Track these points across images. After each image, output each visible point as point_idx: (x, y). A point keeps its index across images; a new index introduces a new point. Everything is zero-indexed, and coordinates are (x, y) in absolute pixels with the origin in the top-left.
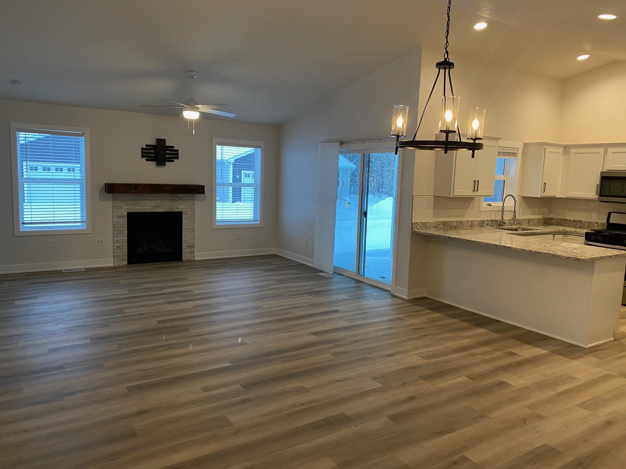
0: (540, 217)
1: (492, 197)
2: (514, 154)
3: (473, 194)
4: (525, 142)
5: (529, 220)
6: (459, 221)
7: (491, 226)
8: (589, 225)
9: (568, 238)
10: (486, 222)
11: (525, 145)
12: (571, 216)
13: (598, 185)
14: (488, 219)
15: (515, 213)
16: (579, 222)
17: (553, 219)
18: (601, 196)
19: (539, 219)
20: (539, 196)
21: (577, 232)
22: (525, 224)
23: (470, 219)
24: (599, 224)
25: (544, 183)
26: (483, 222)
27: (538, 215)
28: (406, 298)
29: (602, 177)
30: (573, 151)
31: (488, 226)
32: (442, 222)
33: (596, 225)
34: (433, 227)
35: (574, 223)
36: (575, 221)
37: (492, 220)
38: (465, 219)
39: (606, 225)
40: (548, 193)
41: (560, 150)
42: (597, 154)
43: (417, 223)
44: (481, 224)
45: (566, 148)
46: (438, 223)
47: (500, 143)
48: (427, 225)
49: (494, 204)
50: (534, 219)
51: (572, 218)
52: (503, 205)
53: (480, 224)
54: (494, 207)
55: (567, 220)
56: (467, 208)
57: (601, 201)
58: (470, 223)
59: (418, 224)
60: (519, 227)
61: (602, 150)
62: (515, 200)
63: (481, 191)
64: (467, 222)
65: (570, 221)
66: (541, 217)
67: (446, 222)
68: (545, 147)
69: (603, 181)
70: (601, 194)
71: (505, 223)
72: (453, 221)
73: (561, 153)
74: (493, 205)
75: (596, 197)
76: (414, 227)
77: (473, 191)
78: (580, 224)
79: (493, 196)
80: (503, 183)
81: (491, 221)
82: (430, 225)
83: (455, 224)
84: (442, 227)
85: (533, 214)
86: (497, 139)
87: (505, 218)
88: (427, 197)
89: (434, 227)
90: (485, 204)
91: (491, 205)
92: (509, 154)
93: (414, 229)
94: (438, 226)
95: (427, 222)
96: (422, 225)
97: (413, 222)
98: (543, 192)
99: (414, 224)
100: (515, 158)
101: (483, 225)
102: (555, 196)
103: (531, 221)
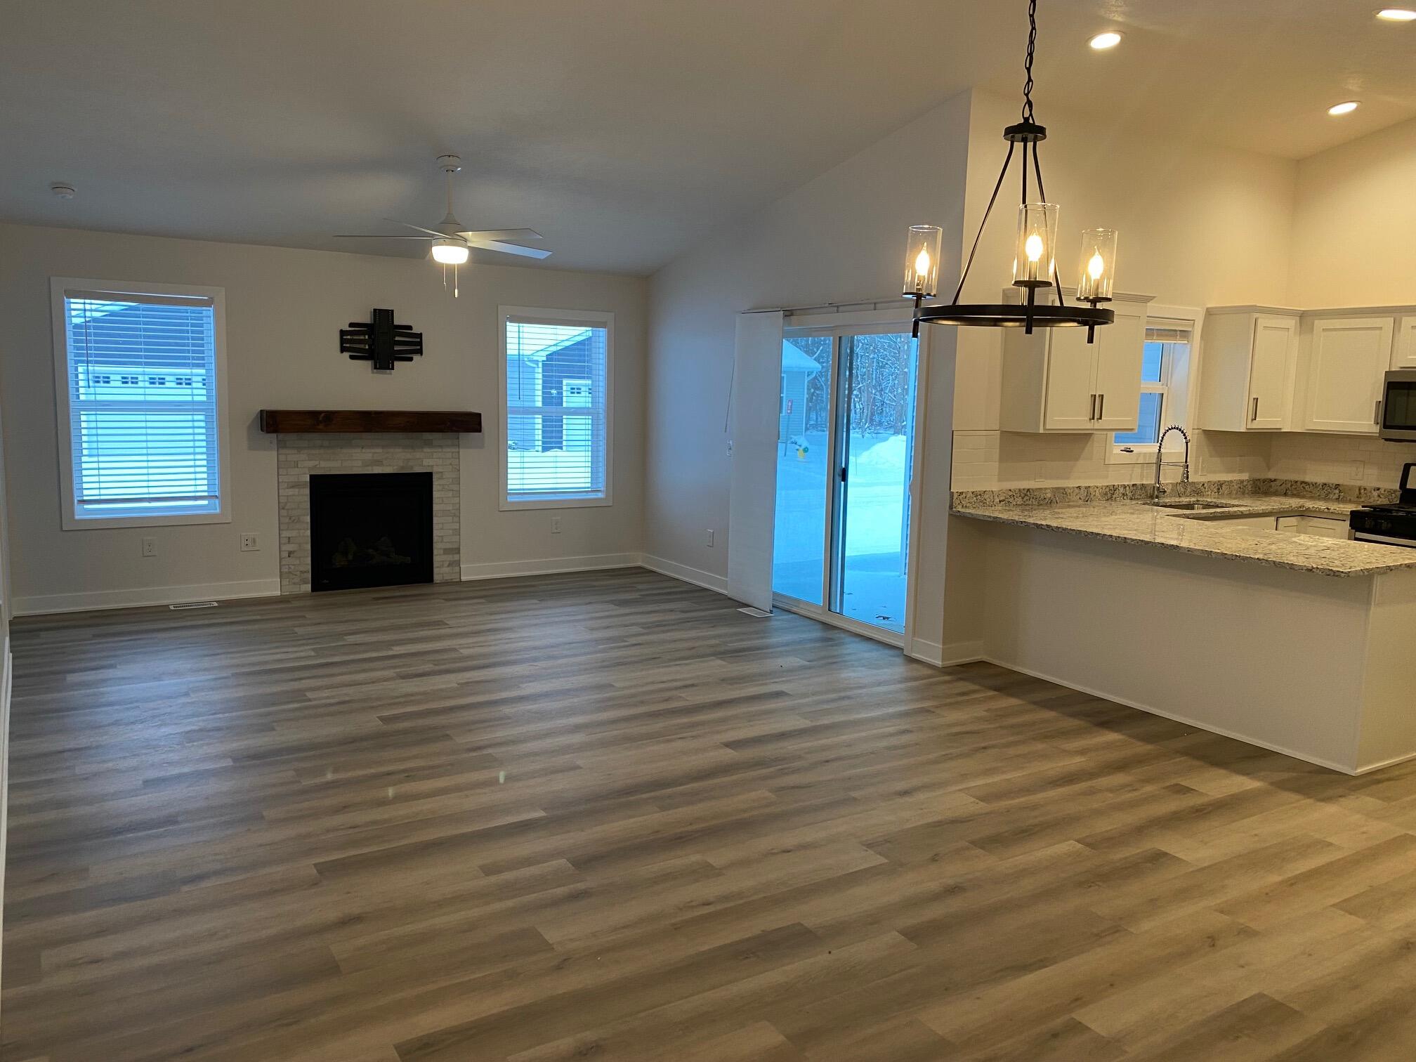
0: (1245, 476)
1: (1133, 432)
2: (1185, 334)
3: (1089, 425)
4: (1209, 306)
5: (1220, 485)
6: (1058, 489)
7: (1131, 499)
8: (1360, 493)
9: (1311, 524)
10: (1122, 490)
11: (1210, 313)
12: (1317, 474)
13: (1380, 402)
14: (1126, 484)
15: (1187, 468)
16: (1336, 489)
17: (1275, 480)
18: (1386, 426)
19: (1242, 482)
20: (1243, 430)
21: (1331, 511)
22: (1209, 493)
23: (1084, 483)
24: (1382, 491)
25: (1254, 399)
26: (1114, 489)
27: (1241, 471)
28: (939, 663)
29: (1389, 383)
30: (1319, 324)
31: (1125, 498)
32: (1020, 490)
33: (1375, 494)
34: (1000, 502)
35: (1323, 489)
36: (1326, 484)
37: (1133, 485)
38: (1071, 483)
39: (1399, 494)
40: (1265, 422)
41: (1291, 323)
42: (1378, 332)
43: (962, 493)
44: (1109, 495)
45: (1305, 319)
46: (1011, 493)
47: (1152, 308)
48: (986, 496)
49: (1138, 448)
50: (1231, 481)
51: (1320, 479)
52: (1160, 450)
53: (1106, 494)
54: (1139, 454)
55: (1305, 483)
56: (1077, 460)
57: (1386, 440)
58: (1083, 493)
59: (964, 495)
60: (1198, 501)
61: (1388, 322)
62: (1186, 438)
63: (1109, 420)
64: (1077, 491)
65: (1315, 485)
66: (1247, 478)
67: (1028, 490)
68: (1256, 315)
69: (1390, 391)
70: (1388, 424)
71: (1165, 492)
72: (1046, 489)
73: (1292, 329)
74: (1136, 451)
75: (1376, 429)
76: (956, 502)
77: (1090, 419)
78: (1337, 491)
79: (1136, 431)
80: (1158, 399)
81: (1131, 488)
82: (992, 498)
83: (1049, 495)
84: (1019, 501)
85: (1228, 471)
86: (1146, 299)
87: (1165, 479)
88: (984, 433)
89: (1002, 503)
90: (1117, 449)
91: (1132, 451)
92: (1172, 334)
93: (955, 507)
94: (1011, 500)
95: (984, 490)
96: (975, 498)
97: (953, 492)
98: (1252, 420)
99: (955, 496)
100: (1186, 342)
101: (1114, 496)
102: (1280, 429)
103: (1223, 486)
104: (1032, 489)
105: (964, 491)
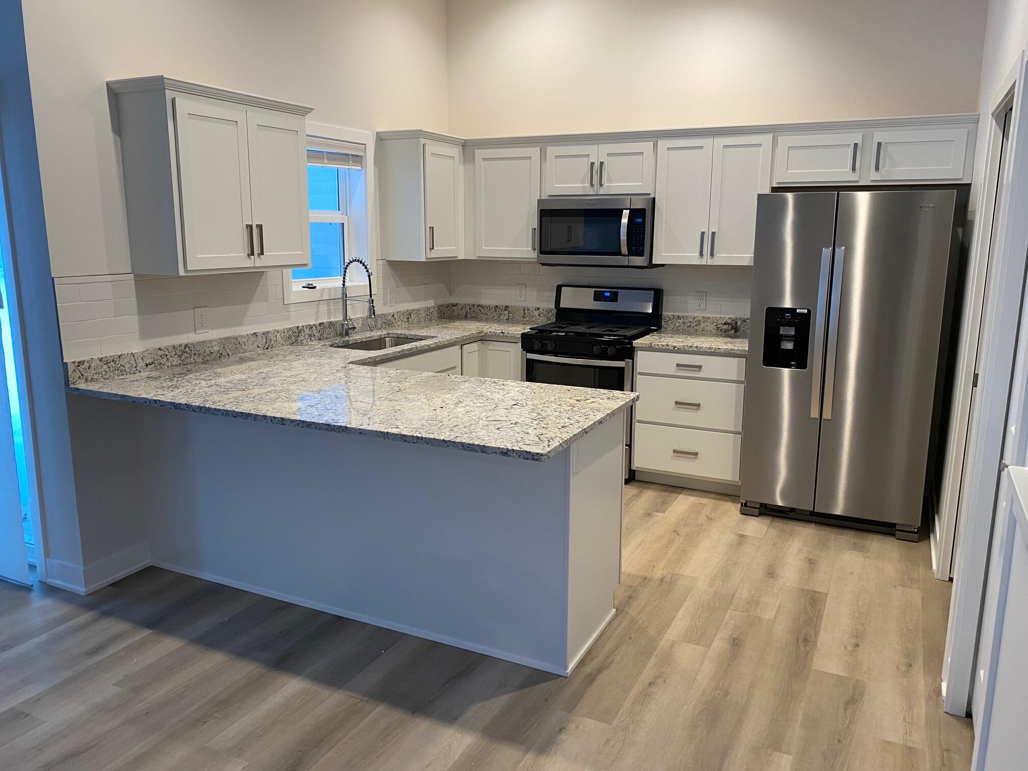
0: (431, 303)
1: (307, 268)
2: (358, 159)
3: (248, 263)
4: (378, 130)
5: (409, 314)
7: (320, 339)
8: (524, 313)
9: (490, 347)
10: (307, 331)
11: (381, 139)
12: (491, 297)
13: (535, 229)
14: (312, 323)
15: (373, 303)
16: (505, 310)
17: (456, 305)
18: (542, 252)
19: (428, 309)
20: (424, 260)
21: (505, 335)
22: (400, 323)
24: (541, 310)
25: (430, 228)
26: (299, 330)
27: (427, 299)
29: (541, 210)
30: (480, 153)
31: (313, 339)
33: (536, 313)
34: (147, 365)
35: (496, 311)
36: (497, 307)
37: (320, 324)
39: (554, 312)
40: (442, 251)
41: (455, 151)
42: (528, 161)
43: (81, 363)
44: (293, 339)
45: (468, 147)
47: (312, 125)
48: (123, 362)
49: (321, 283)
50: (419, 310)
51: (492, 302)
52: (344, 285)
53: (290, 338)
54: (323, 290)
55: (482, 306)
57: (543, 264)
58: (261, 341)
59: (86, 365)
60: (388, 334)
61: (535, 152)
62: (367, 271)
63: (272, 256)
65: (488, 307)
66: (433, 305)
68: (423, 141)
69: (543, 218)
70: (543, 249)
71: (354, 328)
73: (457, 158)
74: (318, 286)
75: (534, 255)
76: (73, 375)
77: (249, 255)
78: (507, 312)
79: (310, 266)
80: (339, 229)
81: (318, 327)
82: (133, 362)
83: (216, 348)
84: (176, 361)
85: (415, 301)
86: (303, 111)
87: (355, 314)
88: (109, 278)
89: (150, 367)
90: (297, 286)
91: (314, 287)
92: (344, 158)
93: (74, 384)
94: (164, 361)
95: (120, 354)
96: (105, 367)
97: (66, 363)
98: (430, 249)
99: (71, 368)
100: (360, 168)
101: (300, 339)
102: (456, 257)
103: (412, 314)
104: (192, 344)
105: (86, 358)
